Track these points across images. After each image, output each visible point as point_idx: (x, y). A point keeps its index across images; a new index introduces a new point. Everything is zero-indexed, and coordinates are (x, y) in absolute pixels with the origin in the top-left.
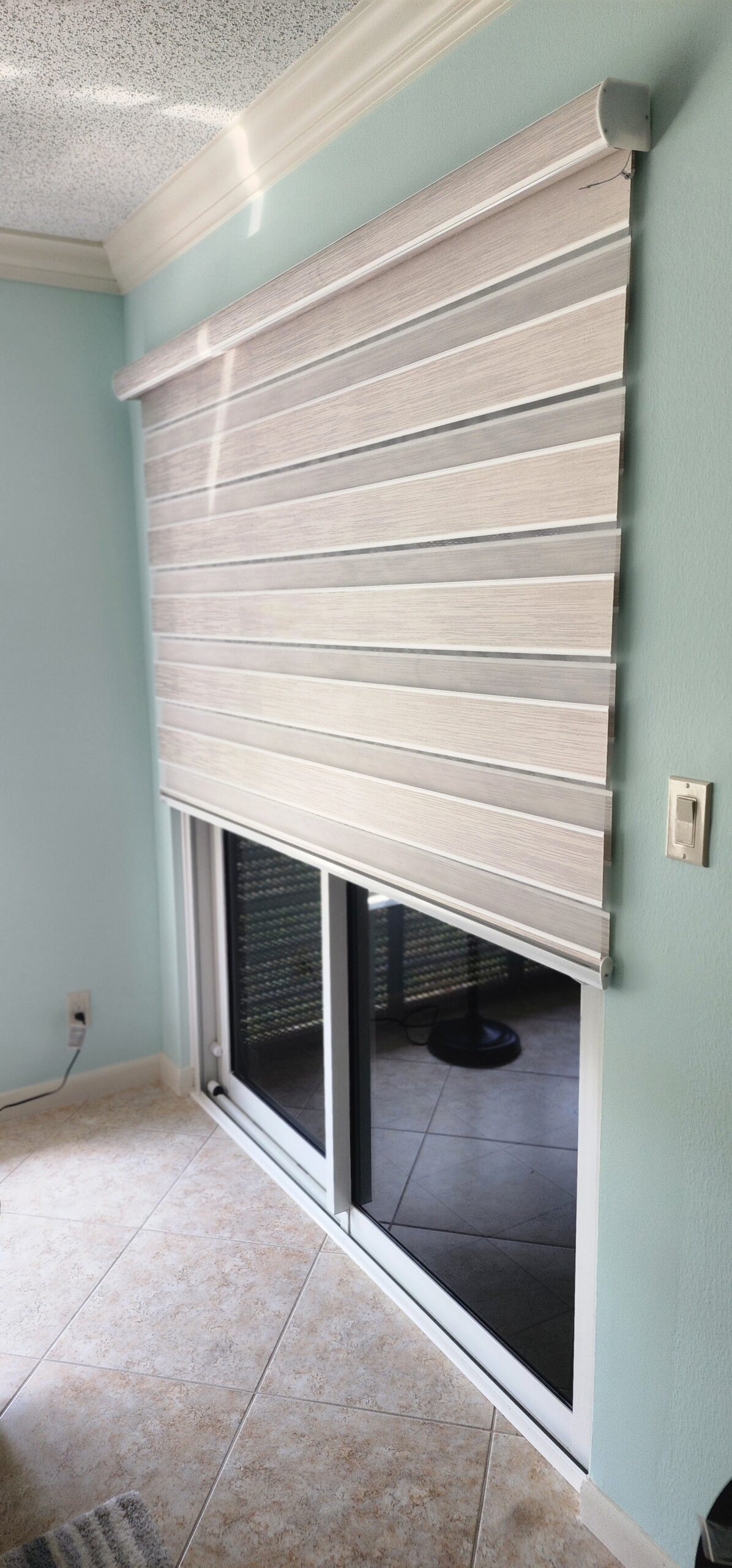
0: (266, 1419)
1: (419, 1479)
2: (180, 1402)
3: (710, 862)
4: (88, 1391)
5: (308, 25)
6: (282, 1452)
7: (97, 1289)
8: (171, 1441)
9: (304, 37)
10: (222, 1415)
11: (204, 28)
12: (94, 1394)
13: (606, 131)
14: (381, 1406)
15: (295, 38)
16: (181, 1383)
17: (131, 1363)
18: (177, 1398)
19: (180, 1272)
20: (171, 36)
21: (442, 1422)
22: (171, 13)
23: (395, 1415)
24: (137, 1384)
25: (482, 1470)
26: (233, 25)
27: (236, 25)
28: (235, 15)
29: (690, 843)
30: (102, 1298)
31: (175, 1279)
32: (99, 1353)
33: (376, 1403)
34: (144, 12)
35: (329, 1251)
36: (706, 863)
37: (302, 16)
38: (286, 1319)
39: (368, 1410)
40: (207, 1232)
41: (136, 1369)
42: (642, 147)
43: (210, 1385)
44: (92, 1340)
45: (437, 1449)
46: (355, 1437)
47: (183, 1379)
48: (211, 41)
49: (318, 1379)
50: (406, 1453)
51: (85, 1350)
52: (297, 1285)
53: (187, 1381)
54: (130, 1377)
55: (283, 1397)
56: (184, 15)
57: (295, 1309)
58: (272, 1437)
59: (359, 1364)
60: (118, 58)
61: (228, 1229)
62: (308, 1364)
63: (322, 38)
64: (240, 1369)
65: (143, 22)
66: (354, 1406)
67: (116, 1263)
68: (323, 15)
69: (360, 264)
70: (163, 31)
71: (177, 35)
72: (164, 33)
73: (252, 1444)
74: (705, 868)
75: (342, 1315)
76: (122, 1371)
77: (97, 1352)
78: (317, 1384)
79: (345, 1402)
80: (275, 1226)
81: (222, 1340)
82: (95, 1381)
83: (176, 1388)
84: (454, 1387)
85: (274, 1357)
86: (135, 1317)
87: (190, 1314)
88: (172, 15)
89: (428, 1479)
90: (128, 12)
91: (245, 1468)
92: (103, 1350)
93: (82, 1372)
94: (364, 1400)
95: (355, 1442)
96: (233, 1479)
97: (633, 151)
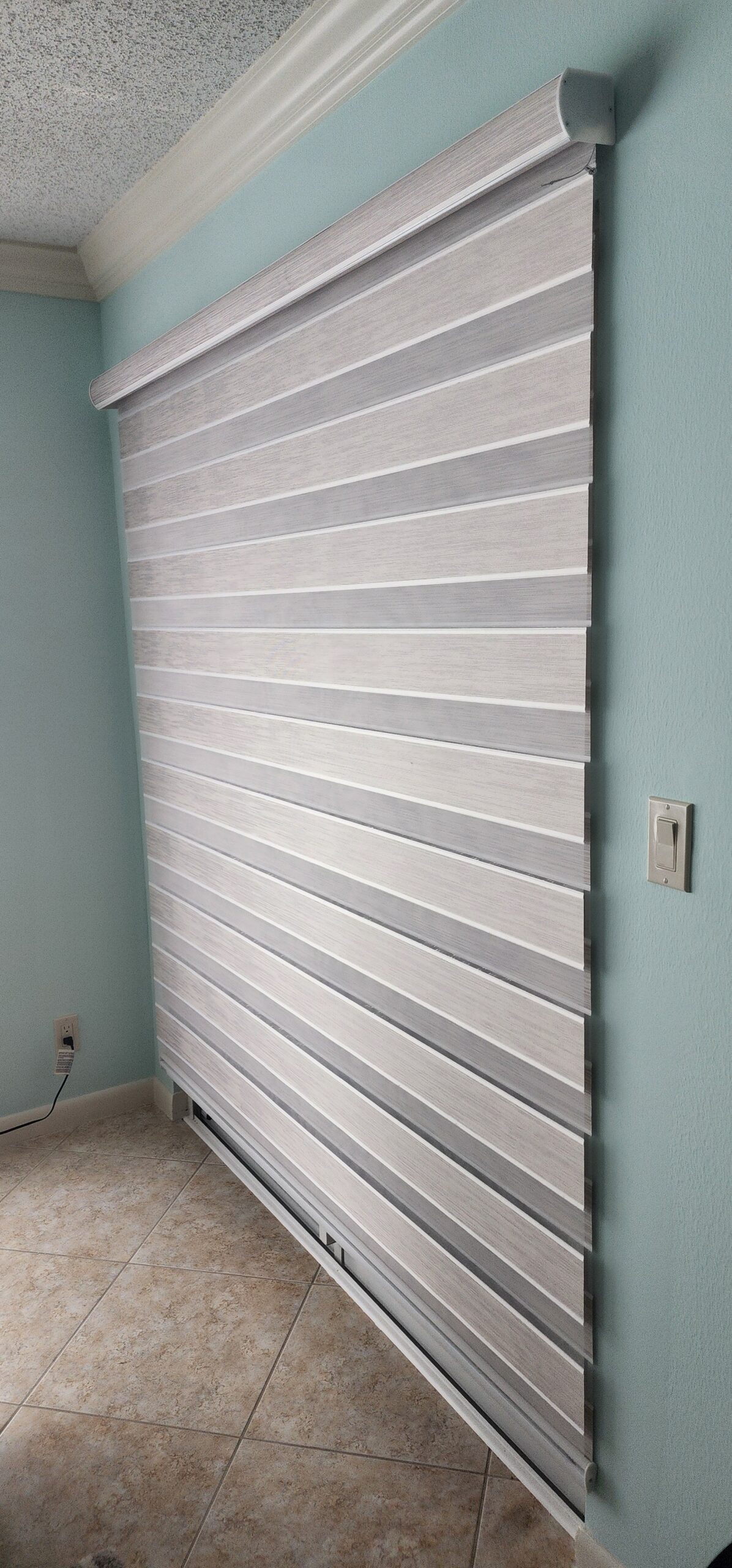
0: (251, 1466)
1: (408, 1528)
2: (162, 1449)
3: (693, 887)
4: (67, 1439)
5: (268, 21)
6: (268, 1501)
7: (80, 1329)
8: (152, 1491)
9: (266, 34)
10: (205, 1463)
11: (161, 26)
12: (73, 1442)
13: (567, 124)
14: (372, 1449)
15: (256, 35)
16: (164, 1428)
17: (113, 1407)
18: (159, 1445)
19: (167, 1308)
20: (127, 34)
21: (434, 1466)
22: (125, 10)
23: (387, 1459)
24: (118, 1431)
25: (474, 1517)
26: (190, 21)
27: (193, 21)
28: (192, 11)
29: (672, 867)
30: (85, 1339)
31: (162, 1316)
32: (80, 1398)
33: (366, 1447)
34: (97, 9)
35: (322, 1283)
36: (688, 888)
37: (261, 11)
38: (276, 1357)
39: (358, 1455)
40: (196, 1265)
41: (118, 1414)
42: (605, 141)
43: (194, 1430)
44: (74, 1384)
45: (429, 1496)
46: (343, 1484)
47: (166, 1424)
48: (169, 39)
49: (307, 1422)
50: (396, 1501)
51: (66, 1394)
52: (288, 1320)
53: (170, 1427)
54: (111, 1423)
55: (270, 1442)
56: (139, 11)
57: (285, 1347)
58: (256, 1486)
59: (349, 1405)
60: (74, 58)
61: (218, 1261)
62: (296, 1406)
63: (284, 34)
64: (226, 1412)
65: (97, 20)
66: (343, 1450)
67: (102, 1300)
68: (283, 10)
69: (327, 266)
70: (119, 29)
71: (132, 32)
72: (119, 31)
73: (237, 1493)
74: (688, 893)
75: (333, 1353)
76: (102, 1416)
77: (79, 1396)
78: (305, 1427)
79: (334, 1447)
80: (267, 1257)
81: (209, 1381)
82: (75, 1428)
83: (159, 1434)
84: (447, 1428)
85: (262, 1399)
86: (119, 1358)
87: (176, 1354)
88: (126, 12)
89: (418, 1528)
90: (80, 10)
91: (229, 1520)
92: (85, 1394)
93: (61, 1418)
94: (354, 1444)
95: (343, 1490)
96: (215, 1533)
97: (597, 144)
